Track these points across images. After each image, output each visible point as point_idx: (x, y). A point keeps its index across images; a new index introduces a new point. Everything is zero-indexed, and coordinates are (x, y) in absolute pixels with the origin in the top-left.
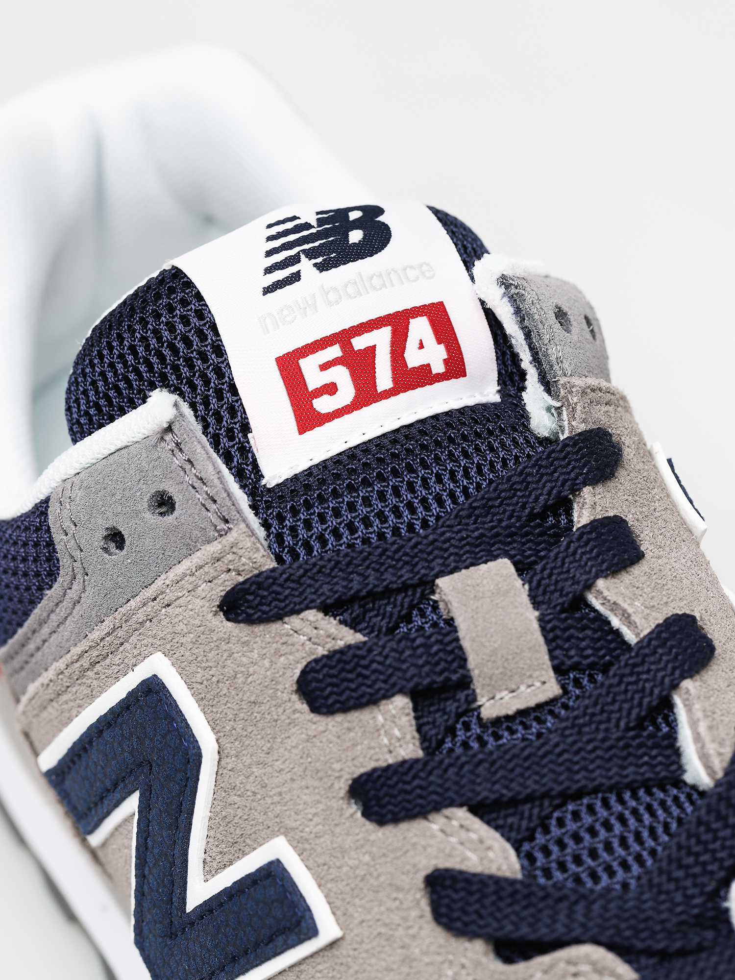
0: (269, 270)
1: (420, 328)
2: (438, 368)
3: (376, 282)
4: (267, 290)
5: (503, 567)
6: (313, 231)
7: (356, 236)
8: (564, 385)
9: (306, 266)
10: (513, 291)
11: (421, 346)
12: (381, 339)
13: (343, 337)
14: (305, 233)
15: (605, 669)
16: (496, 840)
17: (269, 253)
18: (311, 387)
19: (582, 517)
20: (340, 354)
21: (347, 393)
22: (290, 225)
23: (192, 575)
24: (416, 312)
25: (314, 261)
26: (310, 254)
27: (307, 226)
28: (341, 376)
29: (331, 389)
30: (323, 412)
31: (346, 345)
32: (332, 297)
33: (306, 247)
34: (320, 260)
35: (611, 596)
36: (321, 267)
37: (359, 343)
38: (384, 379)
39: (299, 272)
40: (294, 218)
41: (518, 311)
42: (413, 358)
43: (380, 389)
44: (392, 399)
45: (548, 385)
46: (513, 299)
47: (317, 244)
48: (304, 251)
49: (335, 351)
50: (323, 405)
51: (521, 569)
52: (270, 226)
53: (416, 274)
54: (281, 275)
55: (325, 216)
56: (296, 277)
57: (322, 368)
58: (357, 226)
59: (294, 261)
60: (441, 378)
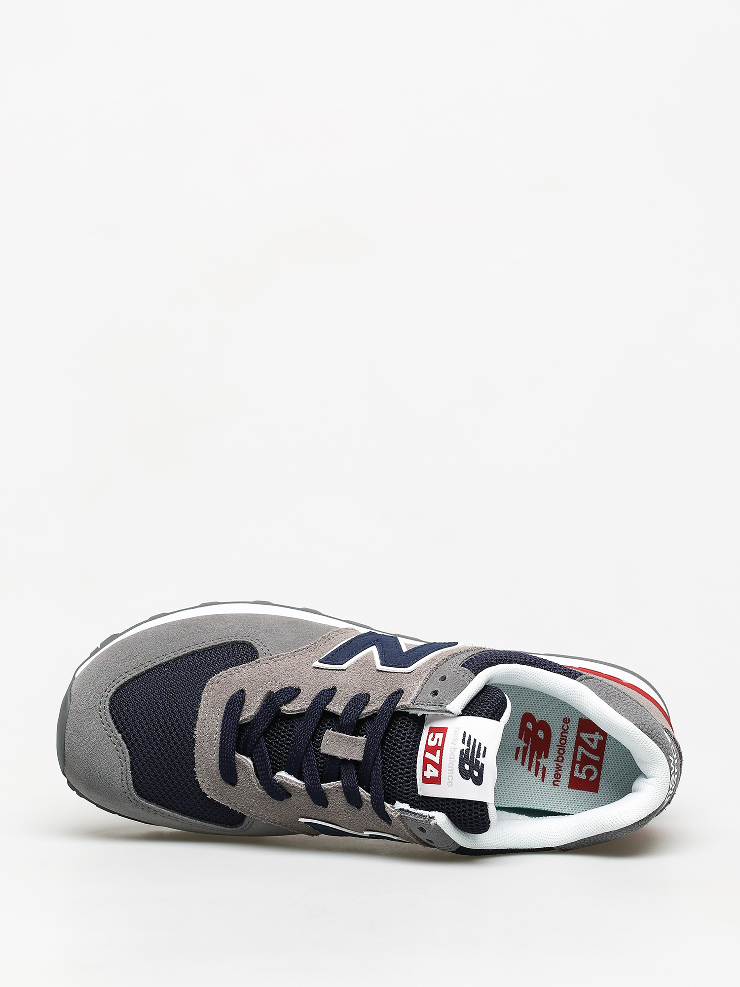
0: (470, 737)
1: (435, 773)
2: (426, 774)
3: (451, 765)
4: (465, 733)
5: (359, 757)
6: (475, 757)
7: (467, 767)
9: (465, 747)
11: (431, 771)
13: (441, 749)
14: (476, 754)
17: (475, 740)
18: (436, 734)
20: (439, 745)
21: (430, 743)
24: (440, 774)
25: (465, 750)
27: (478, 756)
28: (434, 743)
29: (433, 739)
30: (430, 735)
32: (453, 750)
33: (470, 751)
34: (464, 752)
36: (462, 751)
37: (438, 752)
38: (428, 755)
43: (426, 753)
44: (423, 756)
47: (470, 754)
48: (469, 749)
49: (440, 745)
50: (432, 735)
51: (356, 762)
52: (485, 748)
53: (450, 780)
54: (467, 739)
55: (480, 765)
56: (463, 742)
57: (438, 739)
58: (471, 771)
59: (468, 745)
60: (423, 773)
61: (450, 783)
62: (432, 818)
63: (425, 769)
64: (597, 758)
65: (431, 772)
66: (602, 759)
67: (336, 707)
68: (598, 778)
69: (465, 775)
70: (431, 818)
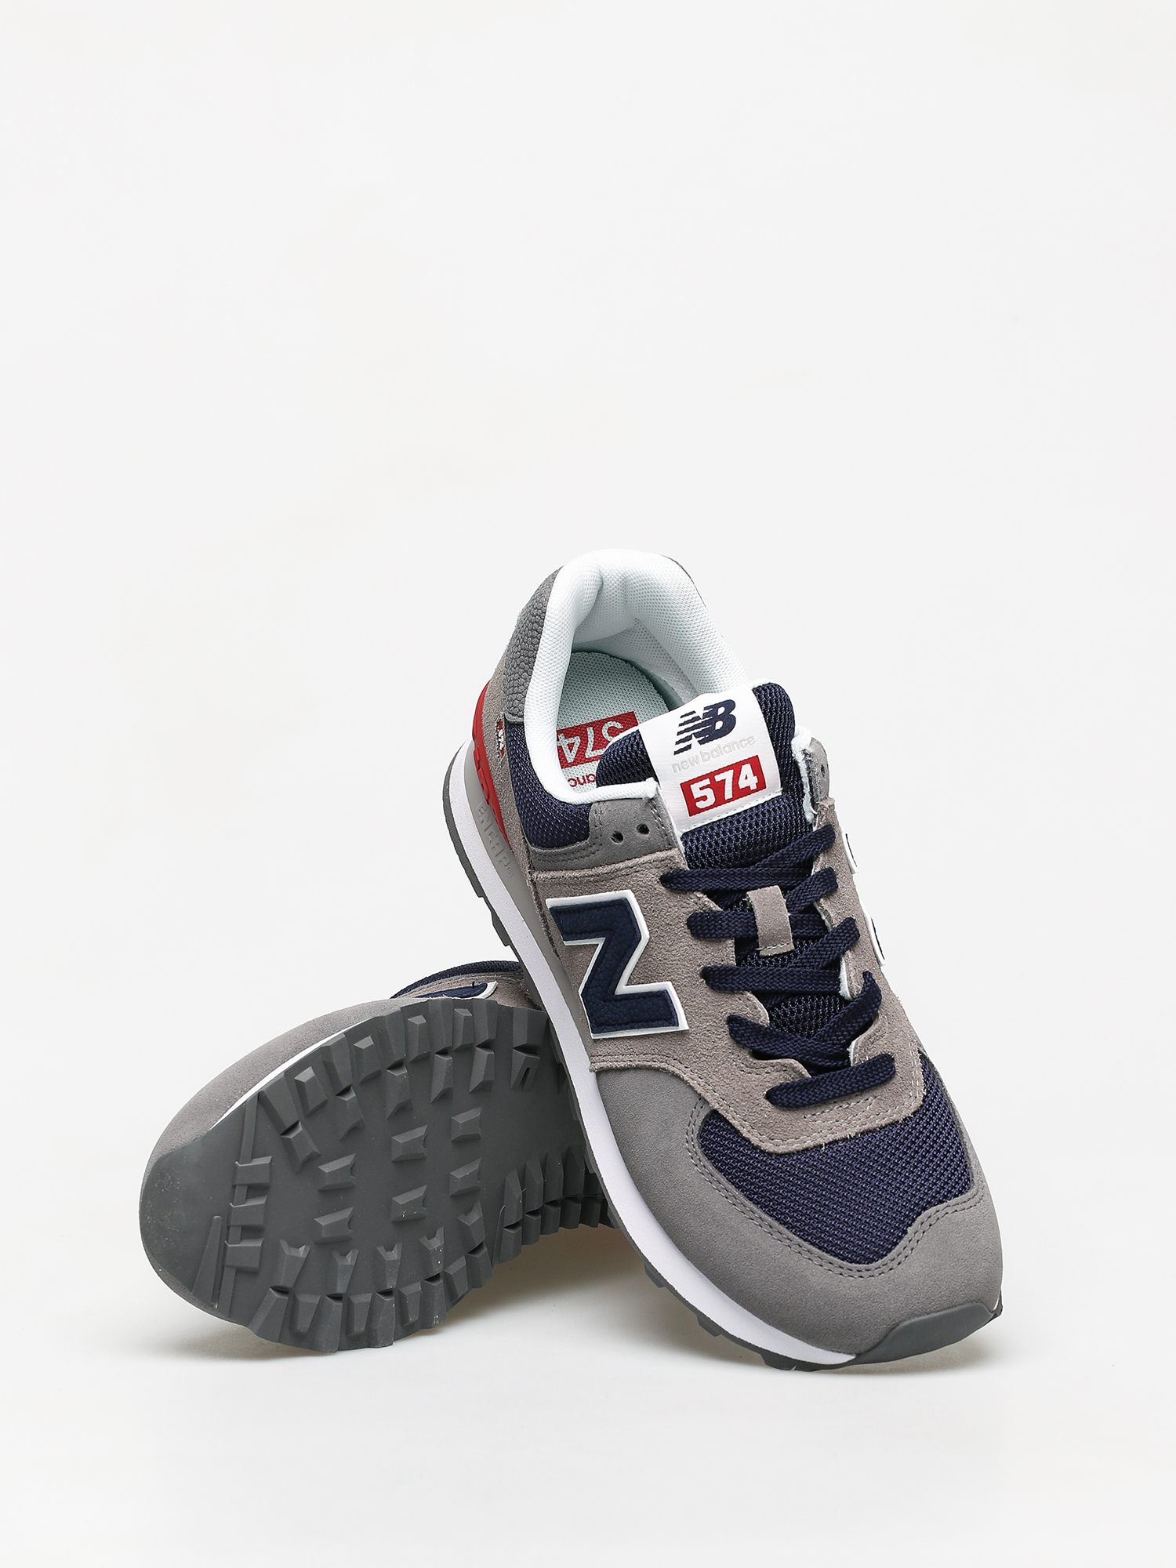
0: (678, 742)
1: (747, 769)
2: (753, 787)
4: (676, 753)
5: (776, 889)
6: (700, 721)
7: (719, 725)
8: (821, 806)
9: (694, 741)
10: (808, 758)
11: (746, 778)
12: (728, 776)
13: (711, 776)
14: (696, 723)
15: (818, 938)
16: (762, 1009)
17: (680, 734)
18: (696, 797)
19: (816, 869)
20: (709, 783)
21: (711, 800)
22: (690, 717)
23: (650, 863)
24: (745, 762)
25: (698, 740)
26: (697, 735)
27: (698, 718)
28: (709, 793)
29: (704, 798)
30: (701, 808)
31: (712, 779)
32: (706, 756)
33: (696, 731)
34: (701, 738)
35: (826, 907)
36: (701, 742)
37: (718, 778)
38: (728, 794)
39: (690, 745)
40: (694, 712)
41: (808, 768)
42: (742, 784)
43: (726, 798)
44: (732, 803)
45: (814, 804)
46: (807, 762)
47: (700, 730)
48: (694, 734)
49: (707, 782)
50: (700, 805)
51: (784, 890)
52: (683, 717)
53: (746, 742)
54: (683, 745)
55: (707, 711)
56: (689, 747)
57: (701, 789)
58: (721, 717)
59: (689, 738)
60: (754, 791)
61: (750, 740)
62: (804, 752)
63: (747, 791)
64: (590, 731)
65: (748, 779)
66: (588, 725)
67: (725, 954)
68: (614, 719)
69: (730, 724)
70: (806, 754)
